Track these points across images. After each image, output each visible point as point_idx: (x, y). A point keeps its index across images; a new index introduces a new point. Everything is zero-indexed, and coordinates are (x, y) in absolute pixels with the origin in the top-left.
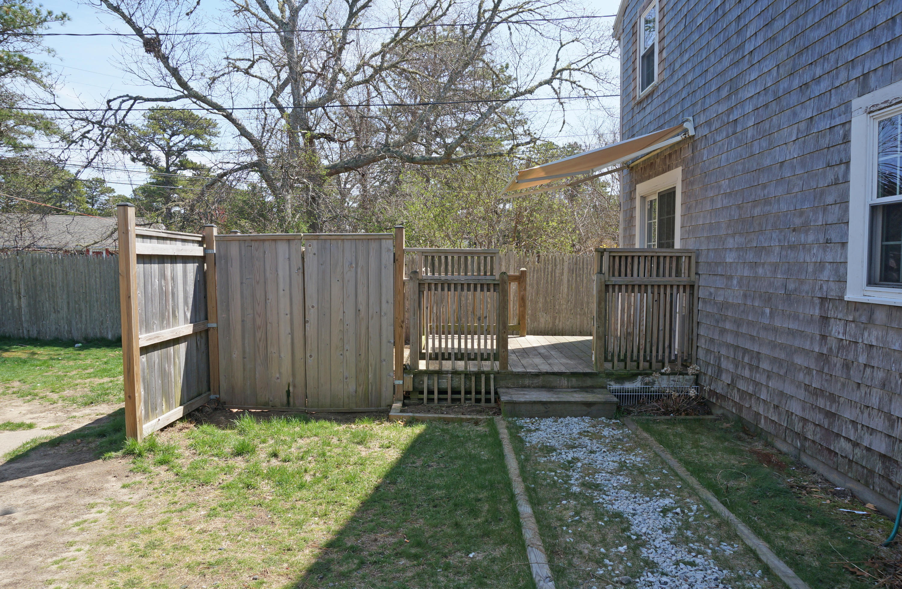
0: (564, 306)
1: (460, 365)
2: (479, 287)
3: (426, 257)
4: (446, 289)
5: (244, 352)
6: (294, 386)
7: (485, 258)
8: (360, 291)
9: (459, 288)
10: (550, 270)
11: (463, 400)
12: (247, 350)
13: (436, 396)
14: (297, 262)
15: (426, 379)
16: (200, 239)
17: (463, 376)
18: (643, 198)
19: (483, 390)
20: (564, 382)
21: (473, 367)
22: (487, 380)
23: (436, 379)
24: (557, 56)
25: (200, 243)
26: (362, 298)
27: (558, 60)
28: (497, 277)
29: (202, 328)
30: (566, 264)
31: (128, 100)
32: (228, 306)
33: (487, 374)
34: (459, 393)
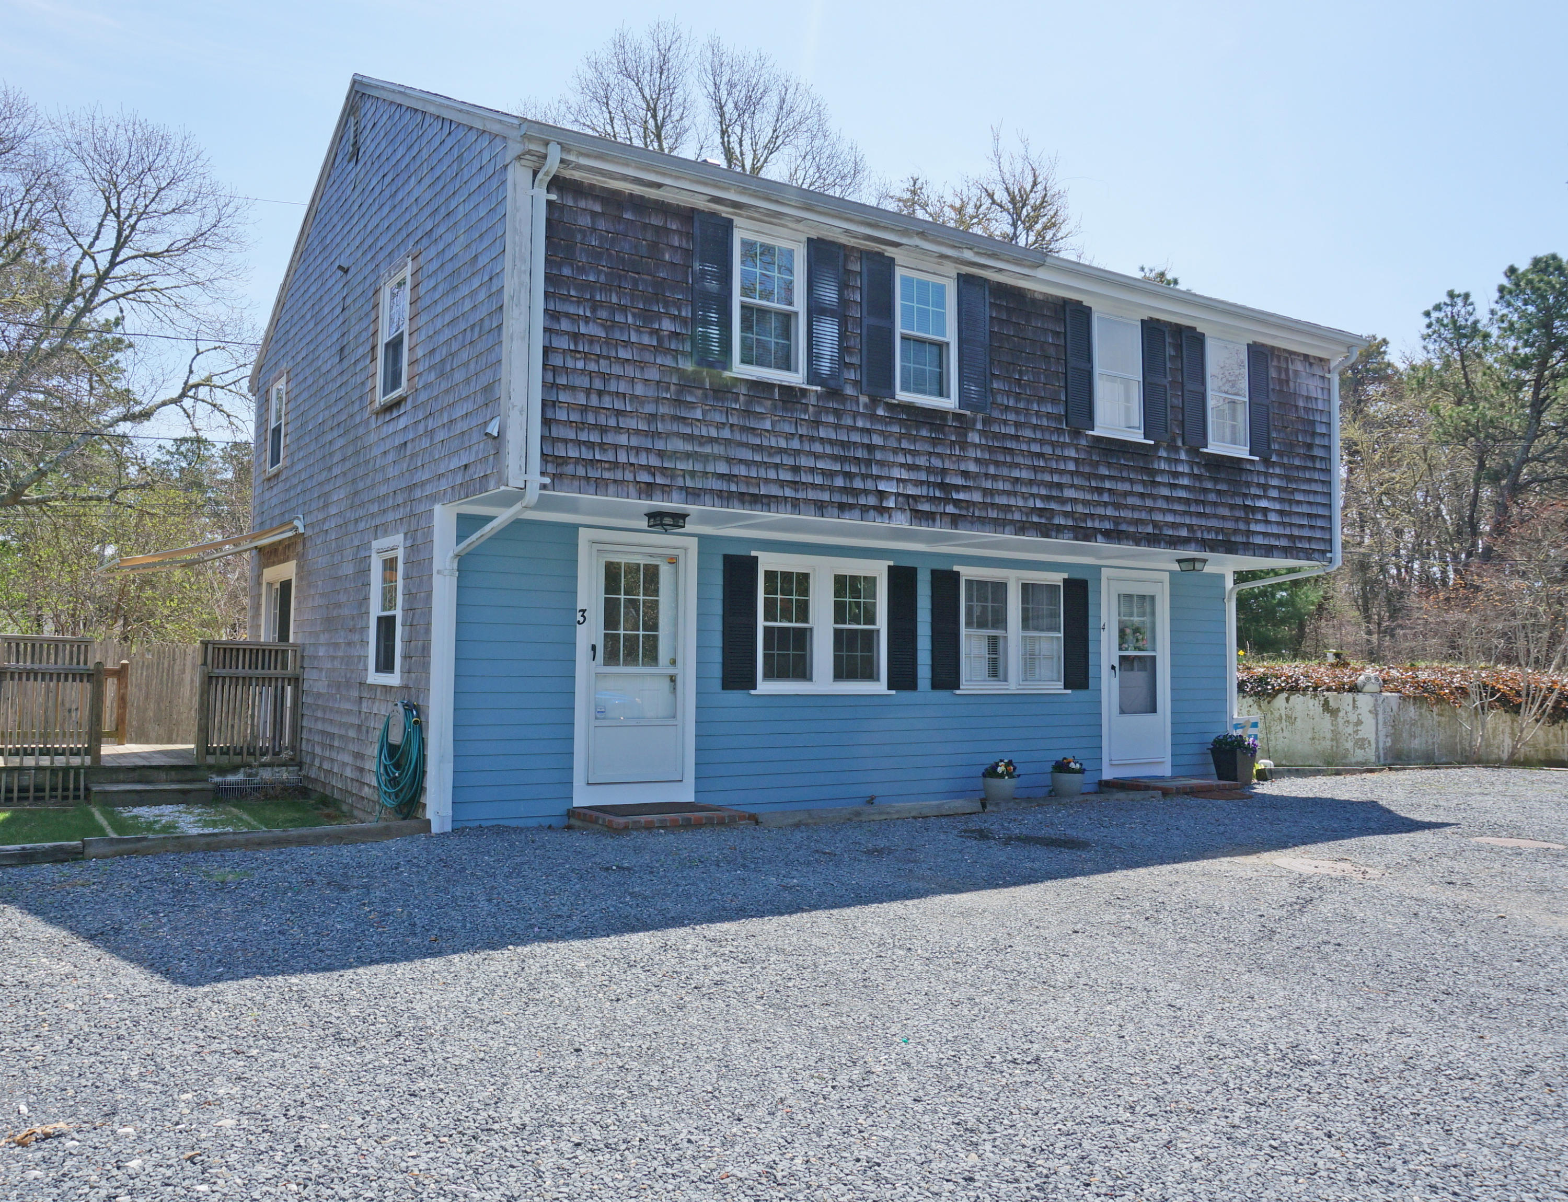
1: (45, 761)
2: (70, 677)
3: (9, 644)
4: (24, 678)
7: (79, 647)
9: (48, 677)
11: (47, 797)
13: (15, 794)
15: (4, 776)
17: (48, 772)
19: (71, 786)
20: (163, 776)
21: (60, 761)
22: (77, 775)
23: (16, 775)
28: (92, 667)
33: (77, 769)
34: (43, 790)
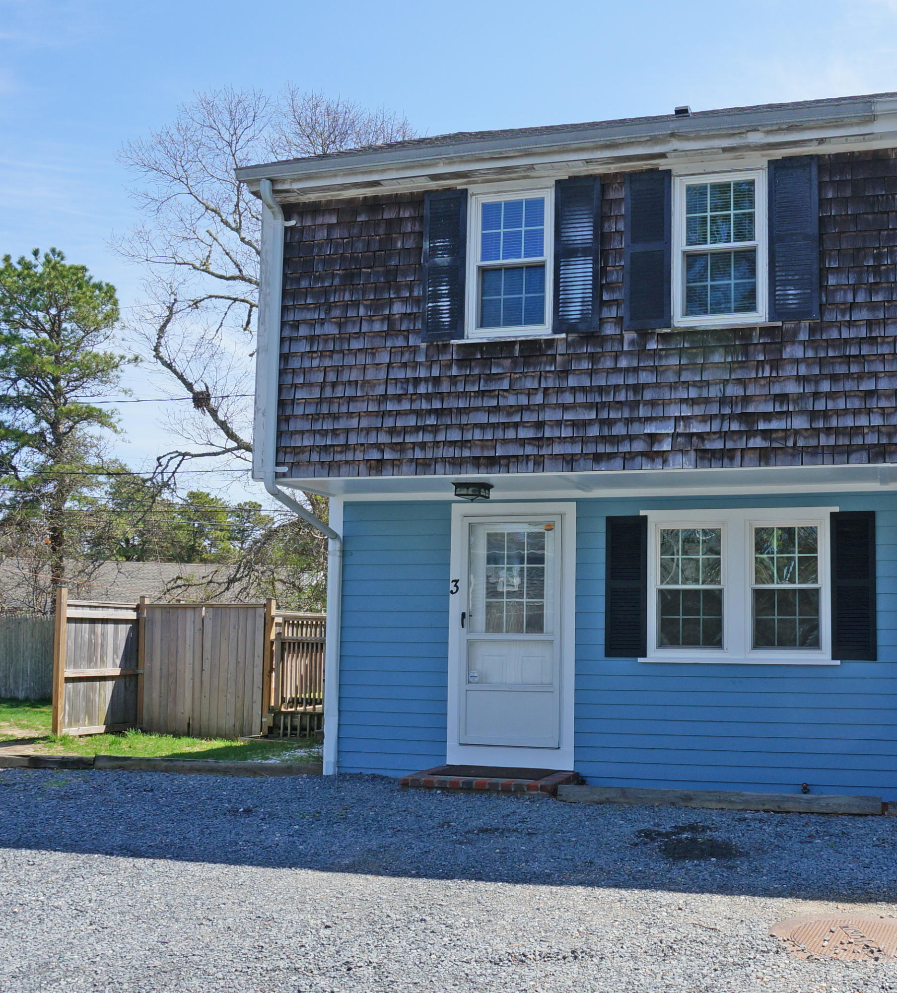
5: (161, 693)
6: (193, 720)
8: (240, 647)
12: (163, 691)
13: (289, 731)
14: (198, 625)
15: (283, 718)
16: (135, 607)
17: (309, 716)
23: (290, 718)
25: (135, 610)
26: (241, 653)
29: (130, 672)
32: (152, 655)
34: (306, 729)
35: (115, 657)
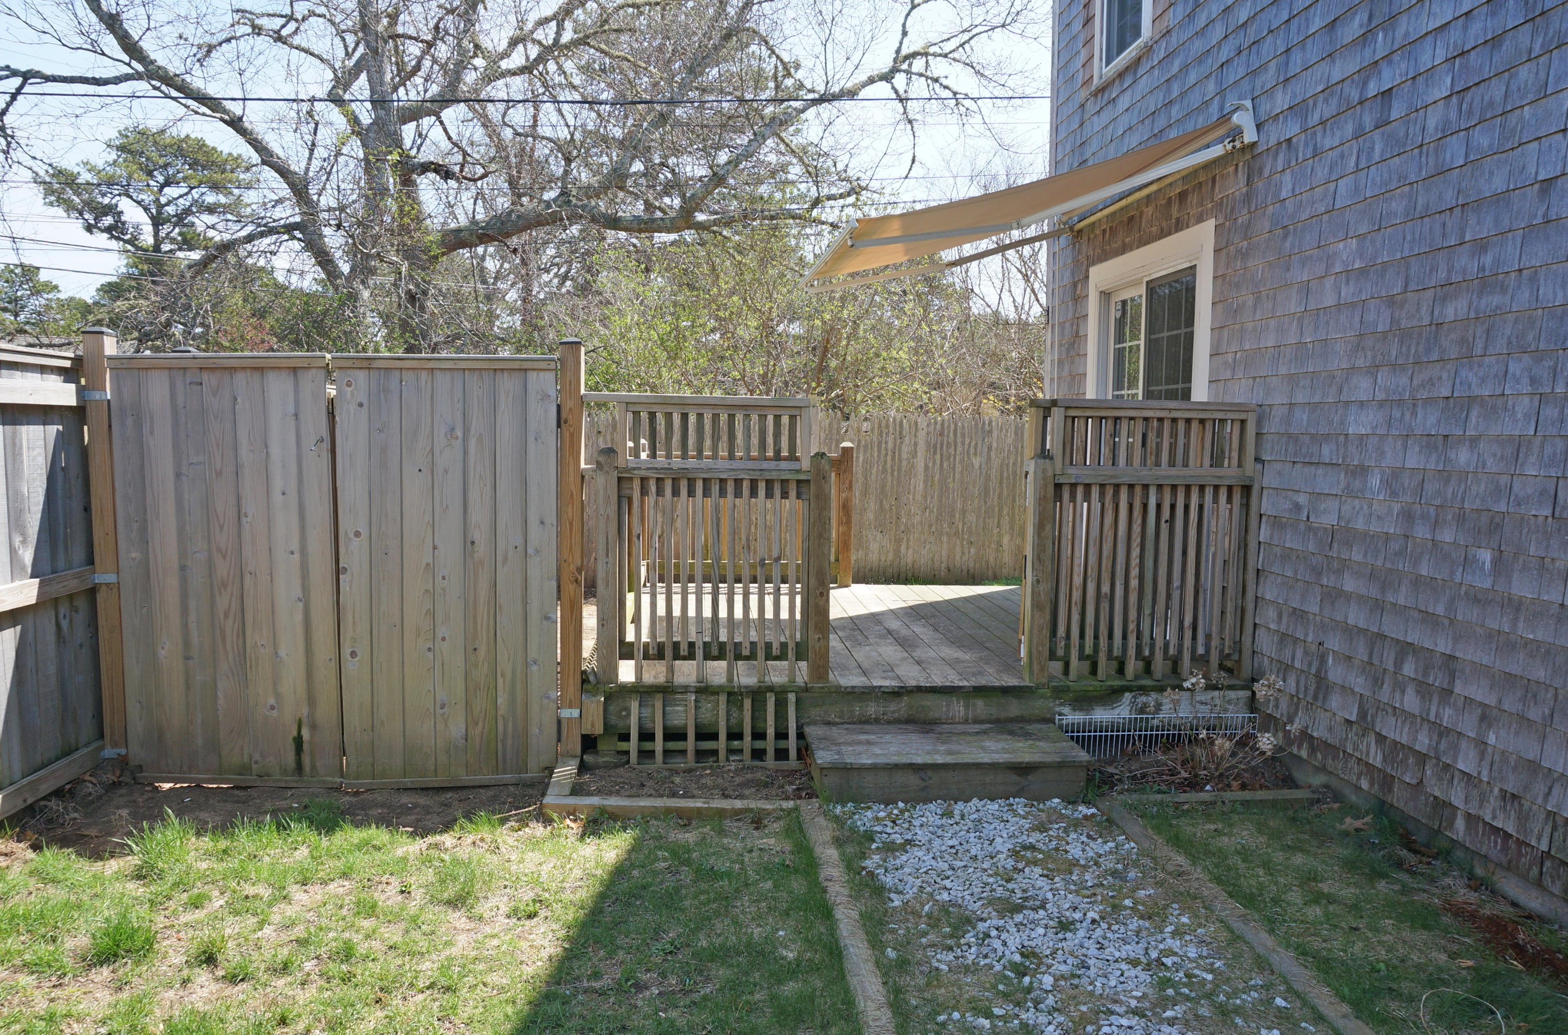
0: (918, 518)
1: (717, 671)
2: (762, 487)
3: (636, 414)
4: (684, 491)
5: (187, 644)
6: (313, 727)
7: (777, 418)
8: (473, 495)
9: (715, 488)
10: (890, 445)
11: (722, 754)
12: (195, 639)
13: (658, 745)
14: (316, 425)
15: (634, 706)
16: (68, 364)
17: (723, 698)
18: (1105, 295)
19: (771, 732)
20: (958, 708)
21: (746, 676)
22: (781, 705)
23: (659, 704)
24: (904, 25)
25: (69, 374)
26: (479, 515)
27: (905, 33)
28: (806, 464)
29: (70, 584)
30: (922, 434)
31: (7, 77)
32: (143, 530)
33: (781, 693)
34: (714, 737)
35: (17, 540)
